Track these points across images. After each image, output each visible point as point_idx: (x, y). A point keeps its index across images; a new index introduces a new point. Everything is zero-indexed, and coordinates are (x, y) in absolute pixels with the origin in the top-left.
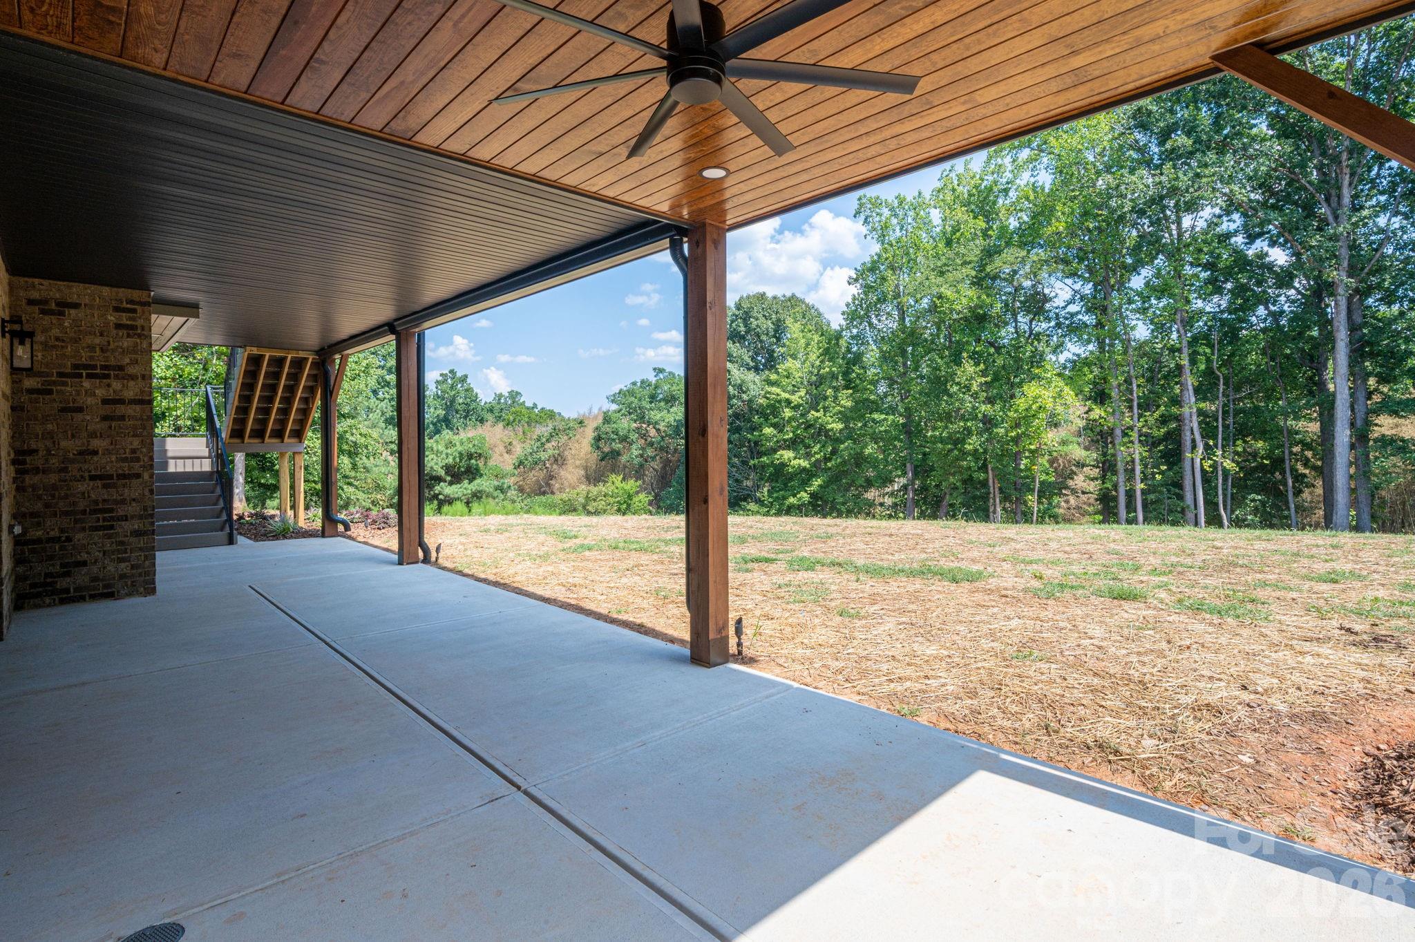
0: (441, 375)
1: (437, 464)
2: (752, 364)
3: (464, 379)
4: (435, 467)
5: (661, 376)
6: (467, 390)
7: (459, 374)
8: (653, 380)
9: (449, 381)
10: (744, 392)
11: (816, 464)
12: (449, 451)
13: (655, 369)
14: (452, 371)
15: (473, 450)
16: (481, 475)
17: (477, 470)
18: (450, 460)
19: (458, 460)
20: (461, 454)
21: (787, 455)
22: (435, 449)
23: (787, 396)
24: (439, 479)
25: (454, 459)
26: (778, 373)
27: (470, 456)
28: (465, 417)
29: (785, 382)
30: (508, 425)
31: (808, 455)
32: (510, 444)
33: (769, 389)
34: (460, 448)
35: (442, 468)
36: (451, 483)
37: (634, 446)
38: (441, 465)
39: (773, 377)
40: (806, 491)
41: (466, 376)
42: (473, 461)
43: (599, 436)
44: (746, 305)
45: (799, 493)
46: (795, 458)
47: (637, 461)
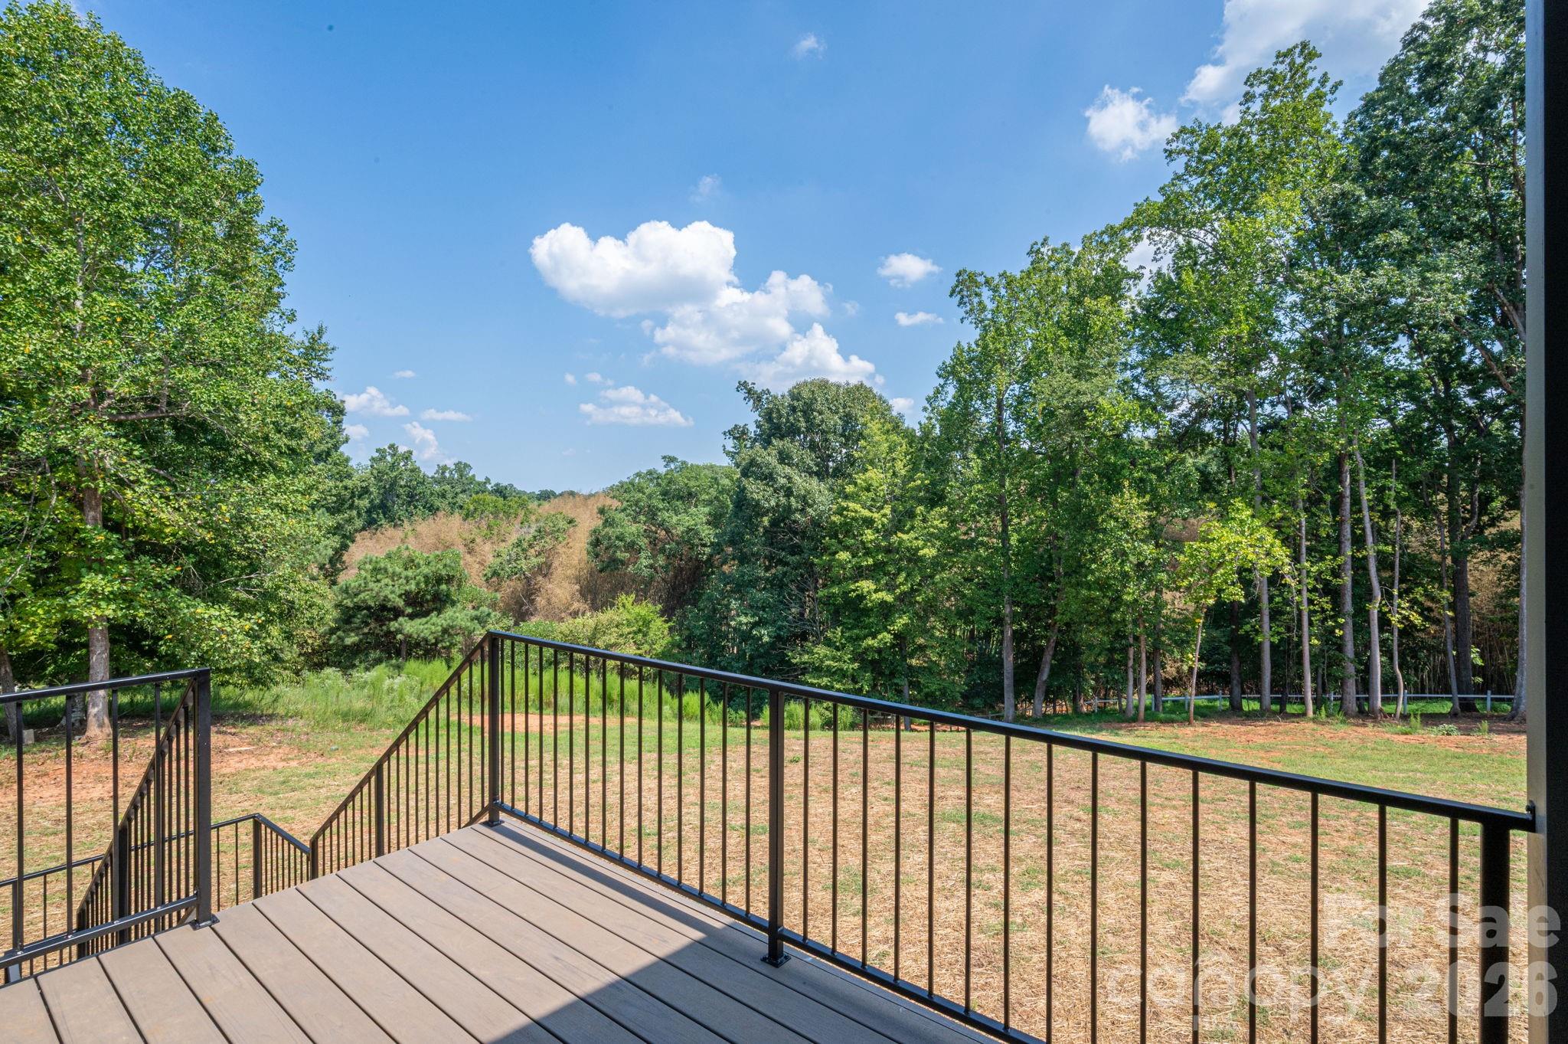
0: (378, 451)
1: (392, 592)
2: (815, 469)
3: (407, 456)
4: (391, 596)
5: (672, 466)
6: (412, 471)
7: (402, 449)
8: (662, 470)
9: (389, 458)
10: (811, 506)
11: (901, 598)
12: (410, 573)
13: (664, 458)
14: (392, 447)
15: (444, 573)
16: (453, 603)
17: (448, 596)
18: (413, 587)
19: (423, 586)
20: (426, 577)
21: (866, 585)
22: (390, 570)
23: (866, 513)
24: (397, 613)
25: (418, 584)
26: (856, 484)
27: (439, 580)
28: (409, 503)
29: (864, 496)
30: (467, 516)
31: (890, 588)
32: (473, 541)
33: (844, 504)
34: (426, 570)
35: (400, 596)
36: (412, 617)
37: (643, 554)
38: (398, 592)
39: (850, 489)
40: (889, 632)
41: (411, 453)
42: (444, 587)
43: (598, 540)
44: (806, 394)
45: (879, 632)
46: (876, 591)
47: (646, 572)
